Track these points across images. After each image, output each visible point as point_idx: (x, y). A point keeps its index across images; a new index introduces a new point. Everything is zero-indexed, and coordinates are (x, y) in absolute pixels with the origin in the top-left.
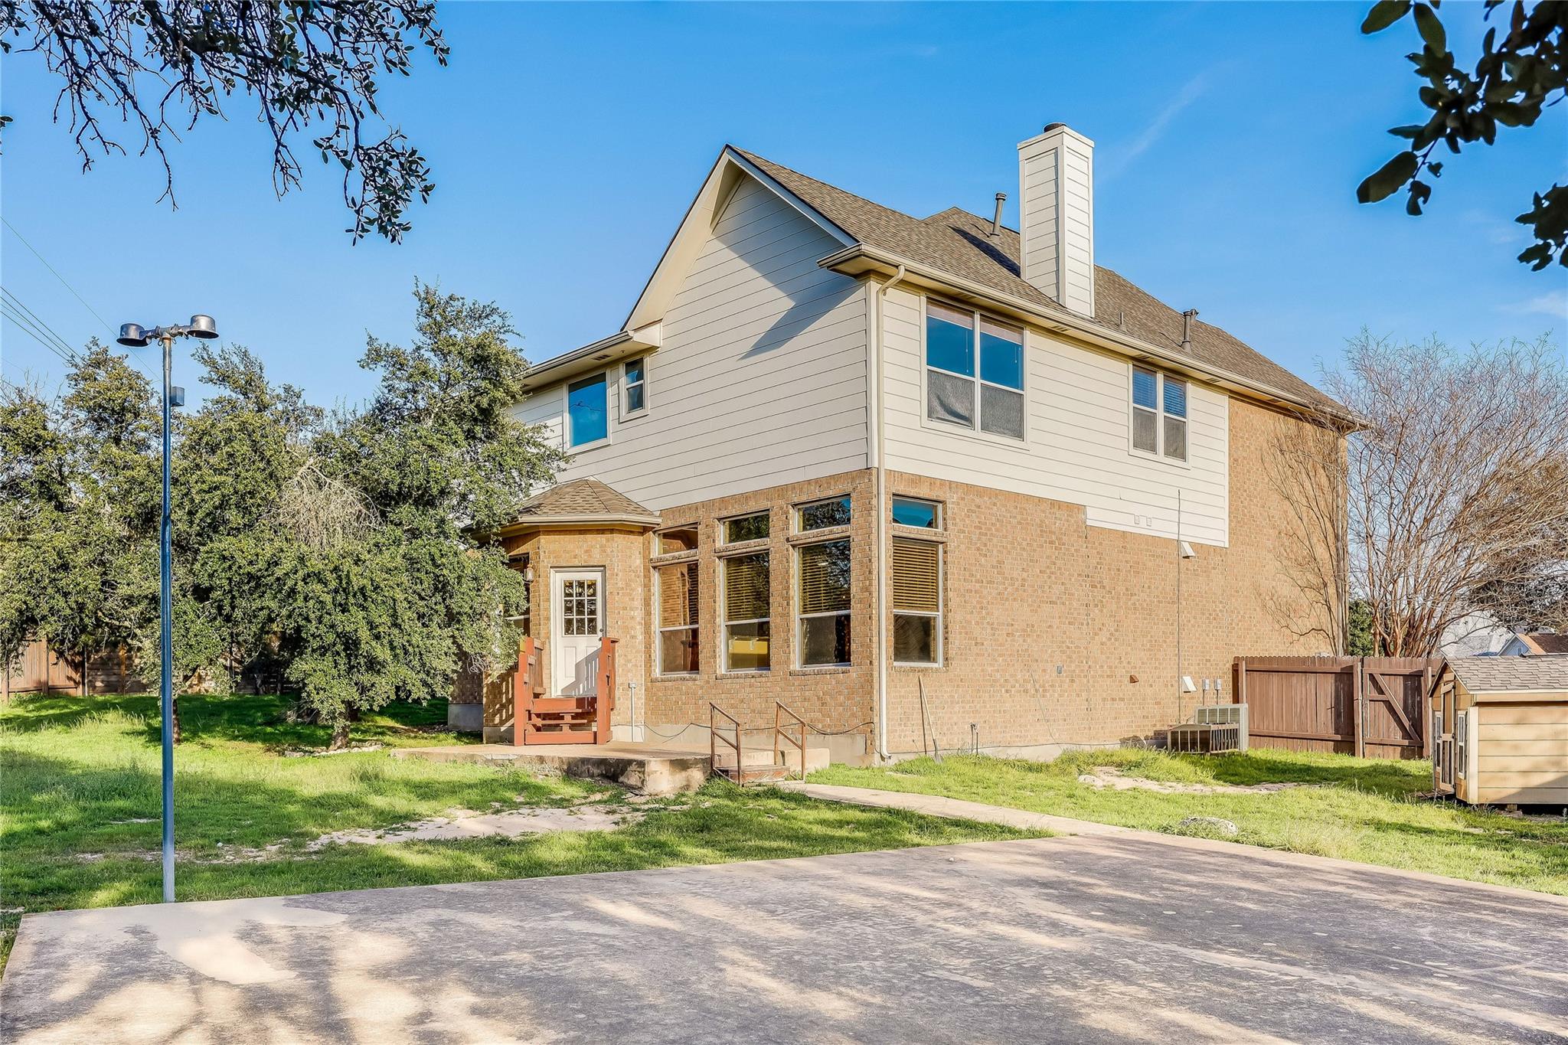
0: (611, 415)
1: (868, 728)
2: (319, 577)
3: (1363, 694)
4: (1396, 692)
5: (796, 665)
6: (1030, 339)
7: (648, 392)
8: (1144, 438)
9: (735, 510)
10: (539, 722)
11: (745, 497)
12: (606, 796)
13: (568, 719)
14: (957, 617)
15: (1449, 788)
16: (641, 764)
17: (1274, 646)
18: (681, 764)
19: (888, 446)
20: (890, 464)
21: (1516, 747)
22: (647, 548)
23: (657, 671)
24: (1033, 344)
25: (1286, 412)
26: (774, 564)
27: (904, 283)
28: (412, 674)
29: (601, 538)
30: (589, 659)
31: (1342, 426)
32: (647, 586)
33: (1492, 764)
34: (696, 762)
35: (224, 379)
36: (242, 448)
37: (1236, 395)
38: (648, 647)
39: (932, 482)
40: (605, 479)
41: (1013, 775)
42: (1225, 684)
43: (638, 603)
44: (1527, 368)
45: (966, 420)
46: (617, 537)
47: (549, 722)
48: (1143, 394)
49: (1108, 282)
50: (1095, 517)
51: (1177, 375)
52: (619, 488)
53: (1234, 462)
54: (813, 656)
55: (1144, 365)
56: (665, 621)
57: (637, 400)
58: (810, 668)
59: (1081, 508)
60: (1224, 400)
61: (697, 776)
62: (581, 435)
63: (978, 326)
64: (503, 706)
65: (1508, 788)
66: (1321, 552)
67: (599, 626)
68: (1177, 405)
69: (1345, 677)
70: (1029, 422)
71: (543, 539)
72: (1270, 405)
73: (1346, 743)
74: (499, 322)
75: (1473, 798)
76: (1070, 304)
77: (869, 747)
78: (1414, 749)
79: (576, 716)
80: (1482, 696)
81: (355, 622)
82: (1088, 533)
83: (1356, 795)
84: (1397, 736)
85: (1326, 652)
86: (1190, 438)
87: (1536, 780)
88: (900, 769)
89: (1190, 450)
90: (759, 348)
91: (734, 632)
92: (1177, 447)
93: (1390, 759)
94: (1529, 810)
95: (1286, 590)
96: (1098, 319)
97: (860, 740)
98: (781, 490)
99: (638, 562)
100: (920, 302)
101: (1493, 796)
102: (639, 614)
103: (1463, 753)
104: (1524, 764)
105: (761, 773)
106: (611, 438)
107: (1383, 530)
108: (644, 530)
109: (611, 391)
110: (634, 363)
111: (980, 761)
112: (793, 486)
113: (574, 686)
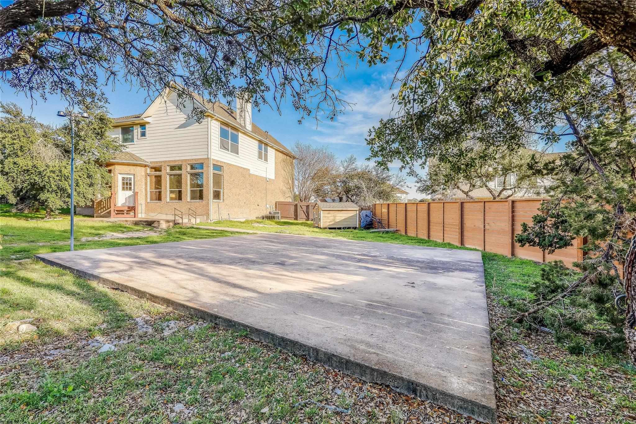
0: (135, 137)
1: (208, 214)
2: (54, 172)
3: (299, 208)
4: (305, 208)
5: (189, 199)
6: (240, 134)
7: (147, 133)
8: (260, 157)
9: (173, 164)
10: (117, 212)
11: (175, 161)
12: (149, 229)
13: (125, 212)
14: (226, 191)
15: (317, 225)
16: (158, 221)
17: (282, 199)
18: (168, 221)
19: (212, 154)
20: (213, 157)
21: (328, 217)
22: (146, 171)
23: (149, 200)
24: (241, 136)
25: (284, 154)
26: (183, 177)
27: (216, 120)
28: (80, 199)
29: (134, 167)
30: (129, 197)
31: (294, 158)
32: (146, 180)
33: (324, 221)
34: (171, 221)
35: (8, 112)
36: (21, 133)
37: (276, 150)
38: (146, 194)
39: (221, 162)
40: (133, 152)
41: (238, 224)
42: (274, 206)
43: (144, 184)
44: (324, 151)
45: (228, 150)
46: (138, 167)
47: (120, 212)
48: (260, 148)
49: (254, 126)
50: (251, 172)
51: (266, 145)
52: (138, 155)
53: (276, 163)
54: (192, 198)
55: (260, 142)
56: (151, 188)
57: (143, 134)
58: (192, 201)
59: (249, 170)
60: (274, 150)
61: (171, 224)
62: (125, 140)
63: (230, 130)
64: (101, 208)
65: (327, 225)
66: (290, 182)
67: (132, 188)
68: (266, 151)
69: (296, 206)
70: (240, 151)
71: (116, 166)
72: (282, 152)
73: (296, 219)
74: (105, 109)
75: (322, 227)
76: (247, 128)
77: (208, 218)
78: (308, 219)
79: (127, 211)
80: (323, 209)
81: (65, 184)
82: (250, 175)
83: (303, 227)
84: (305, 217)
85: (291, 201)
86: (268, 158)
87: (331, 223)
88: (214, 223)
89: (268, 160)
90: (179, 127)
91: (171, 192)
92: (266, 160)
93: (304, 221)
94: (330, 228)
95: (284, 189)
96: (252, 132)
97: (205, 217)
98: (185, 160)
99: (143, 174)
100: (218, 123)
101: (325, 226)
102: (144, 187)
103: (320, 219)
104: (329, 221)
105: (186, 224)
106: (135, 143)
107: (301, 179)
108: (145, 166)
109: (135, 131)
110: (143, 126)
111: (231, 221)
112: (189, 160)
113: (125, 203)
